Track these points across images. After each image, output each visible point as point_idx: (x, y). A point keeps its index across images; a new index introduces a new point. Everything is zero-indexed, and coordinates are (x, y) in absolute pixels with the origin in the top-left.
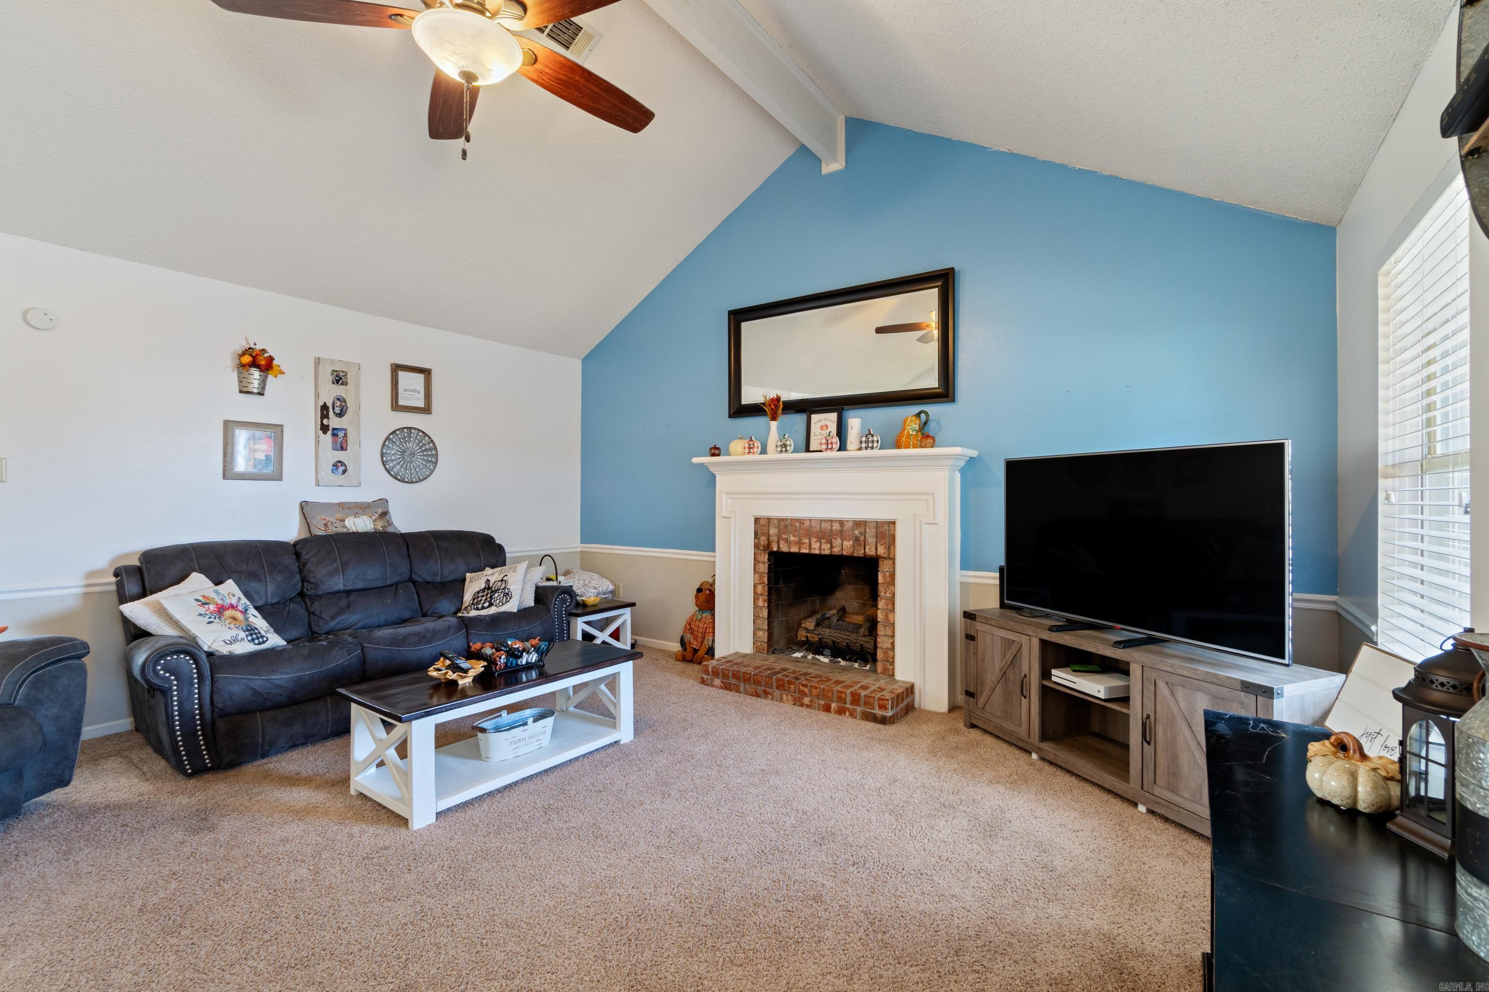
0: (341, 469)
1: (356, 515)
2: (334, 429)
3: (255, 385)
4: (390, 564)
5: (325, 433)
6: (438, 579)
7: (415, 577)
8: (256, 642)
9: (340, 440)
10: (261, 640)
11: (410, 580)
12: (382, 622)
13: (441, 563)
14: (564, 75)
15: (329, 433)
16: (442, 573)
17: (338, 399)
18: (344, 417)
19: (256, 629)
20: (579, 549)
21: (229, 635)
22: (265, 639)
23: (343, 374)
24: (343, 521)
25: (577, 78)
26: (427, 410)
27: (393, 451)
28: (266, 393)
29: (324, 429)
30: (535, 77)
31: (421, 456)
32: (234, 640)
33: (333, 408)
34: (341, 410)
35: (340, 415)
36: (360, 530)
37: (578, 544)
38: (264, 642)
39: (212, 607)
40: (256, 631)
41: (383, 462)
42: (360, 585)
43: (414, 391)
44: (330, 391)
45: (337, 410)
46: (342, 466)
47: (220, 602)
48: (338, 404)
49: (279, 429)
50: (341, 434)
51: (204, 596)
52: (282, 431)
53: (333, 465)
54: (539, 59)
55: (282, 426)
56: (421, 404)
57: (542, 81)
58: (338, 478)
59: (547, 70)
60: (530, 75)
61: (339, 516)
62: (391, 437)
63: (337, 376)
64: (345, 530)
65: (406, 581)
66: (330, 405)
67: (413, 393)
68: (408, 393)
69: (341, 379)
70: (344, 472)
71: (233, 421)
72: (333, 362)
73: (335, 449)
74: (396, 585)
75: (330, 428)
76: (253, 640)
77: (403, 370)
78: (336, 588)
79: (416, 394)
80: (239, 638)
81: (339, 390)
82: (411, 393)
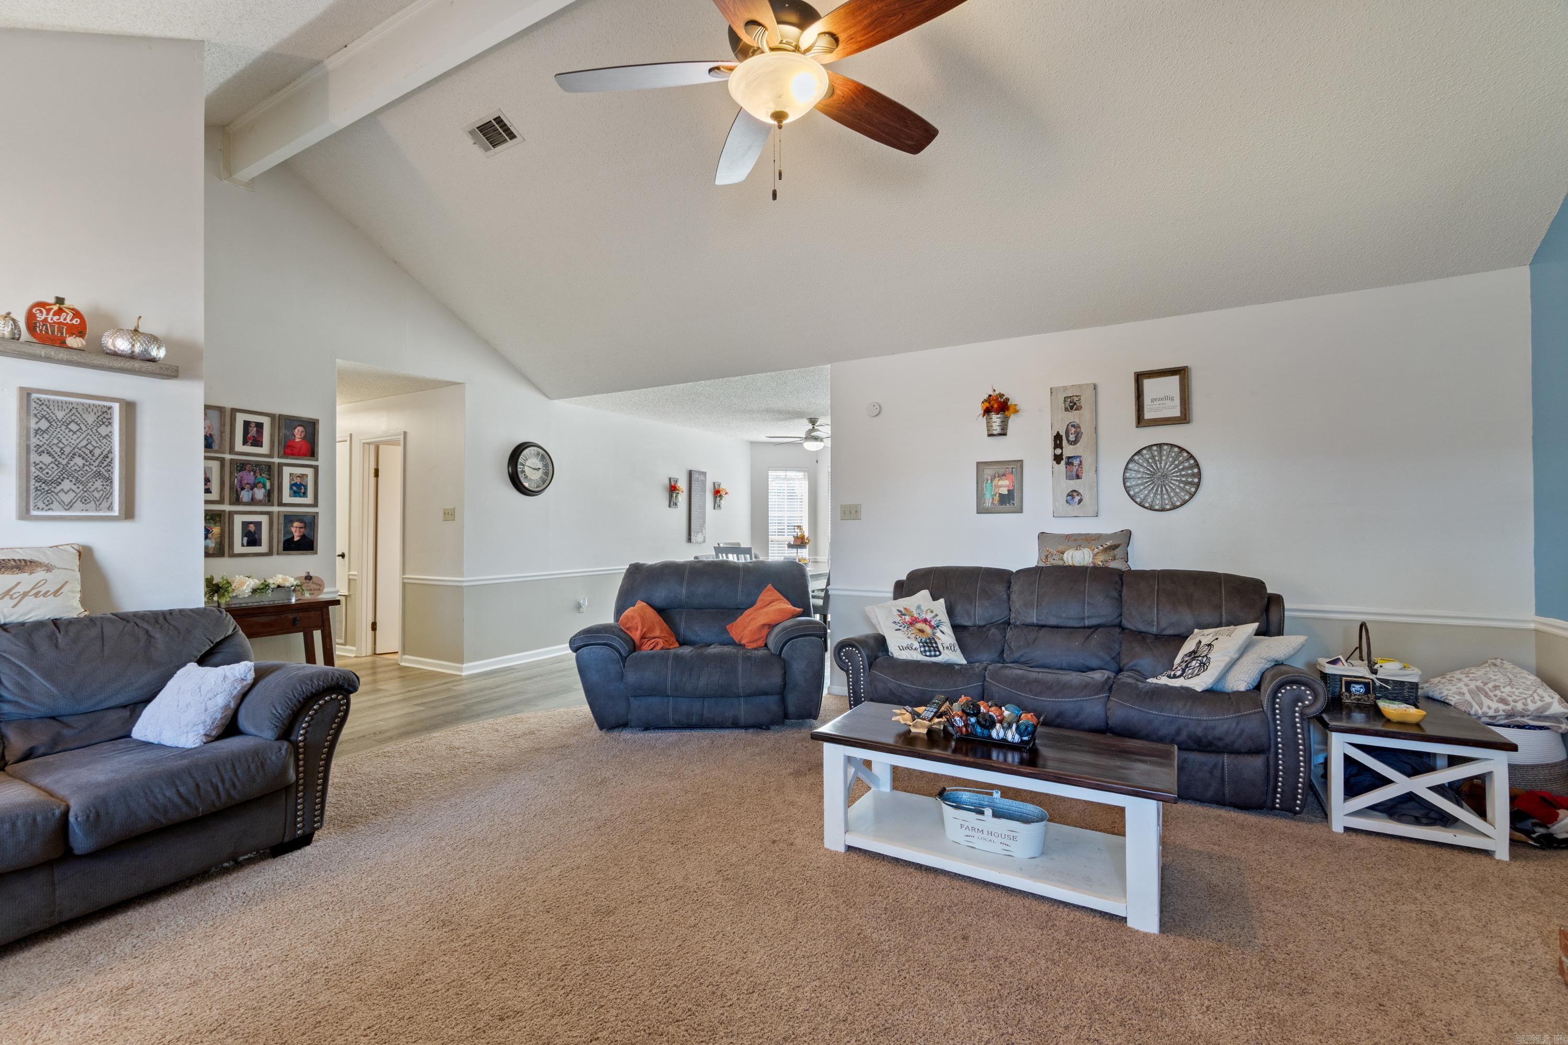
0: (1077, 498)
1: (1078, 547)
2: (1069, 458)
3: (996, 428)
4: (1089, 603)
5: (1058, 463)
6: (1154, 630)
7: (1125, 623)
8: (928, 654)
9: (1075, 469)
10: (933, 653)
11: (1120, 625)
12: (1064, 665)
13: (1158, 610)
14: (865, 18)
15: (1063, 462)
16: (1158, 623)
17: (1073, 426)
18: (1078, 444)
19: (936, 643)
20: (1532, 626)
21: (906, 642)
22: (938, 653)
23: (1077, 399)
24: (1063, 553)
25: (875, 8)
26: (1184, 418)
27: (1138, 473)
28: (1009, 432)
29: (1058, 459)
30: (855, 47)
31: (1177, 476)
32: (909, 648)
33: (1067, 437)
34: (1076, 437)
35: (1075, 442)
36: (1077, 564)
37: (1531, 613)
38: (935, 656)
39: (908, 618)
40: (934, 645)
41: (1126, 487)
42: (1053, 621)
43: (1167, 398)
44: (1062, 420)
45: (1072, 438)
46: (1078, 495)
47: (916, 615)
48: (1073, 431)
49: (1019, 464)
50: (1076, 462)
51: (906, 609)
52: (1022, 467)
53: (1068, 495)
54: (834, 31)
55: (1021, 461)
56: (1176, 413)
57: (863, 43)
58: (1075, 509)
59: (851, 31)
60: (849, 50)
61: (1061, 548)
62: (1136, 458)
63: (1071, 402)
64: (1061, 563)
65: (1115, 626)
66: (1063, 433)
67: (1164, 402)
68: (1158, 402)
69: (1075, 404)
70: (1080, 501)
71: (985, 463)
72: (1065, 388)
73: (1069, 477)
74: (1096, 627)
75: (1064, 457)
76: (925, 651)
77: (1150, 377)
78: (1029, 621)
79: (1168, 403)
80: (914, 647)
81: (1073, 416)
82: (1161, 402)
